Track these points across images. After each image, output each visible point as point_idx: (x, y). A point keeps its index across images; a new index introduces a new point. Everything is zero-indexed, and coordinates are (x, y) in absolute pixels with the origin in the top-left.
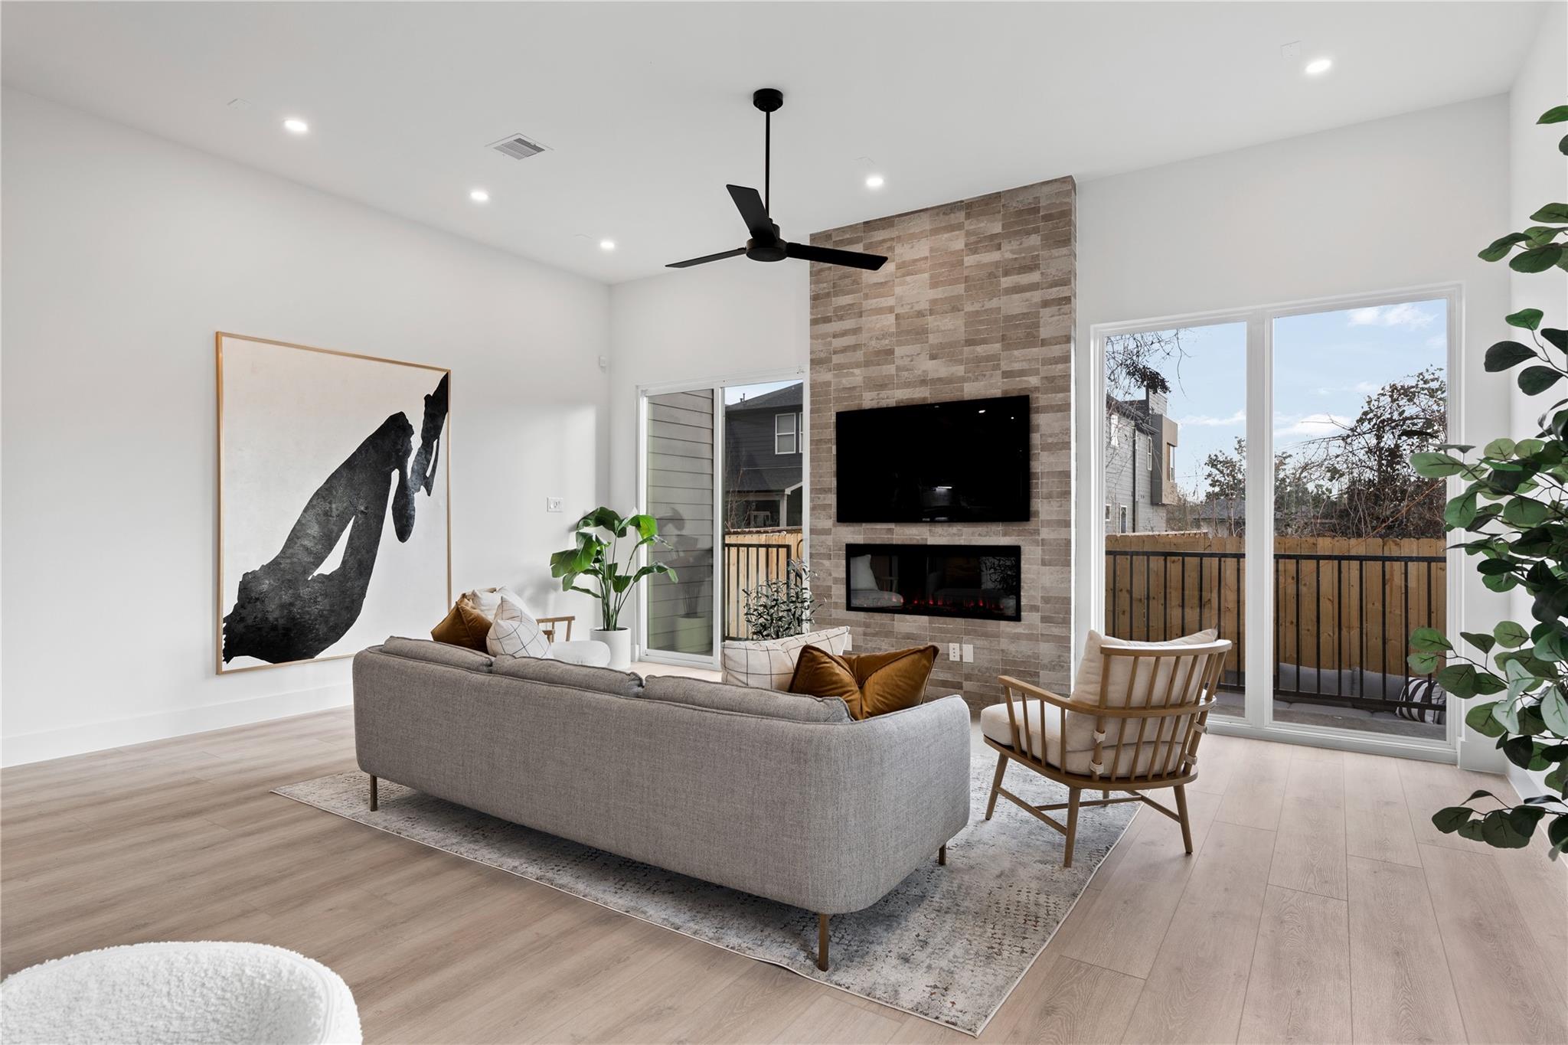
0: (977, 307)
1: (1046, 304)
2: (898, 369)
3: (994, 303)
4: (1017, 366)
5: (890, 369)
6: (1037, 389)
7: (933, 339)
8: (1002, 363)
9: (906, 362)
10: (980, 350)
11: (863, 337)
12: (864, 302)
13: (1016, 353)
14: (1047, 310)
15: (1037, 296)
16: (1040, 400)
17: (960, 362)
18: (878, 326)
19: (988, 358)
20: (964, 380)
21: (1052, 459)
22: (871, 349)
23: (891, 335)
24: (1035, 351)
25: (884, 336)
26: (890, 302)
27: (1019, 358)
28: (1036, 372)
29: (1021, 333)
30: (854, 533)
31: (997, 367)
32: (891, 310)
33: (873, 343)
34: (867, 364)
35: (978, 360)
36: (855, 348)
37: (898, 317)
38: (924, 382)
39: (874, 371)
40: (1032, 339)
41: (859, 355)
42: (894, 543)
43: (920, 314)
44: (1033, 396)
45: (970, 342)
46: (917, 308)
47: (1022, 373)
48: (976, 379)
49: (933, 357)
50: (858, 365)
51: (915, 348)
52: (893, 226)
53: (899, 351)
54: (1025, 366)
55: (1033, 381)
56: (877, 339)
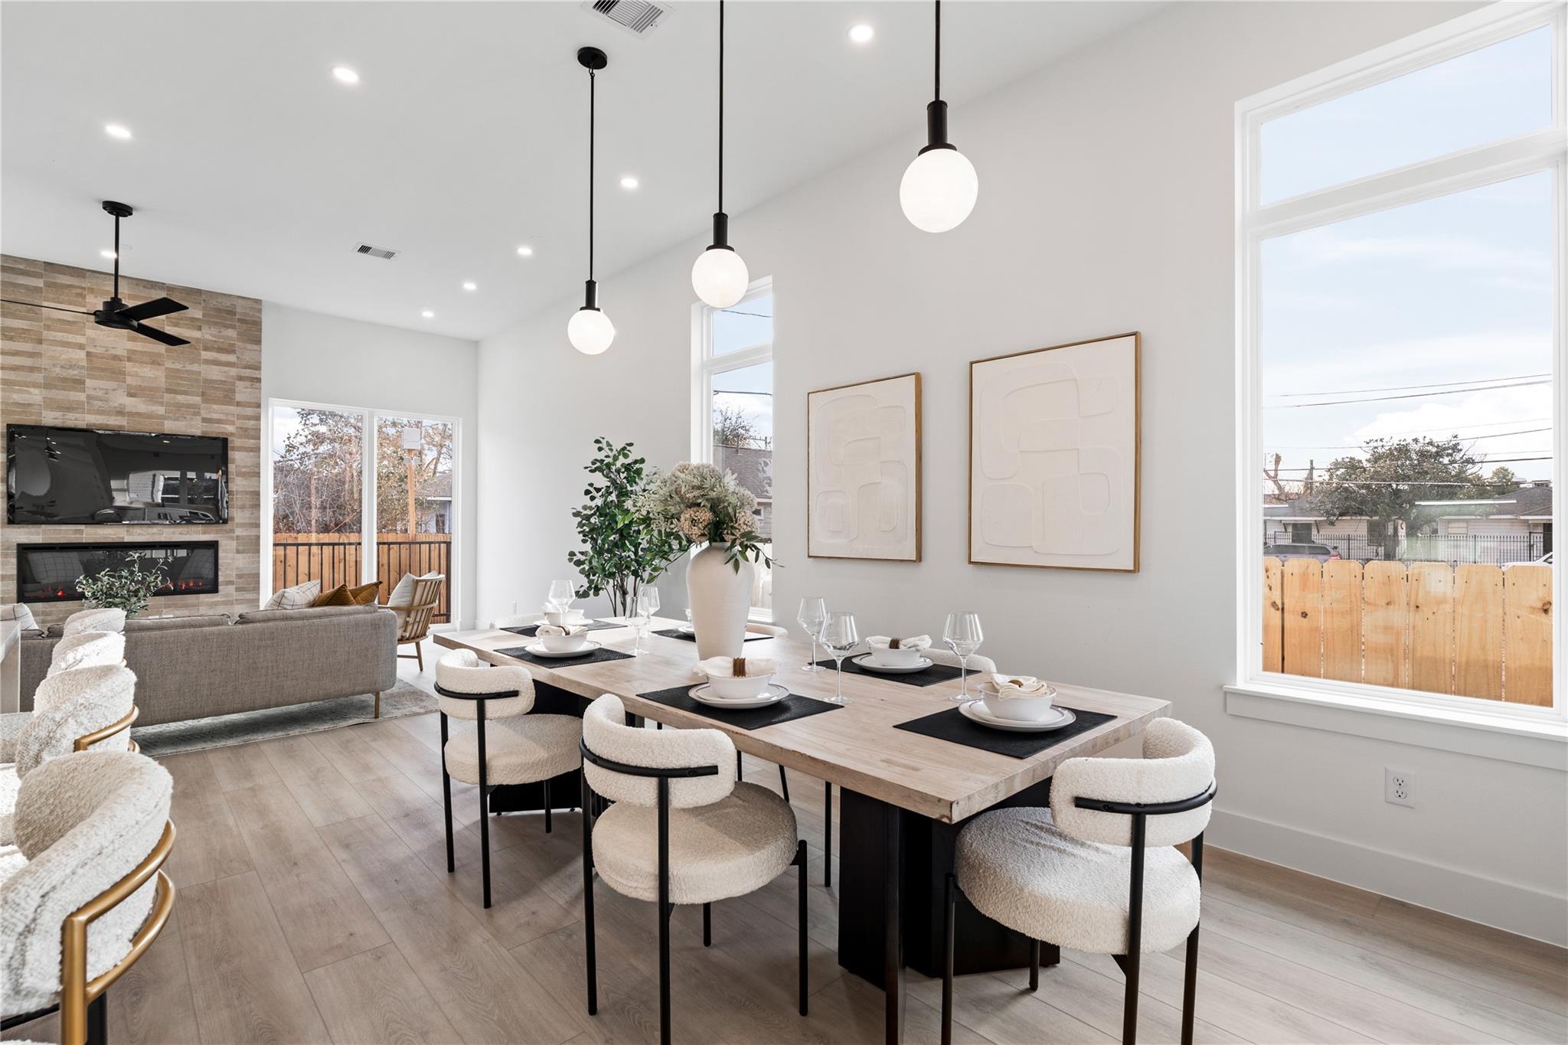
0: (178, 366)
1: (241, 378)
2: (89, 397)
3: (195, 367)
4: (215, 416)
5: (82, 397)
6: (232, 434)
7: (129, 380)
8: (202, 412)
9: (100, 393)
10: (181, 398)
11: (43, 362)
12: (45, 333)
13: (215, 406)
14: (242, 383)
15: (233, 371)
16: (235, 442)
17: (162, 404)
18: (63, 356)
19: (188, 406)
20: (164, 418)
21: (245, 482)
22: (54, 375)
23: (83, 367)
24: (232, 408)
25: (71, 367)
26: (81, 340)
27: (217, 411)
28: (233, 423)
29: (219, 394)
30: (29, 533)
31: (198, 414)
32: (81, 347)
33: (58, 370)
34: (47, 386)
35: (179, 406)
36: (32, 369)
37: (88, 354)
38: (120, 412)
39: (56, 394)
40: (228, 398)
41: (38, 377)
42: (84, 541)
43: (115, 357)
44: (230, 439)
45: (169, 391)
46: (113, 352)
47: (219, 421)
48: (177, 419)
49: (130, 395)
50: (35, 385)
51: (112, 384)
52: (84, 277)
53: (89, 383)
54: (223, 417)
55: (230, 429)
56: (62, 367)
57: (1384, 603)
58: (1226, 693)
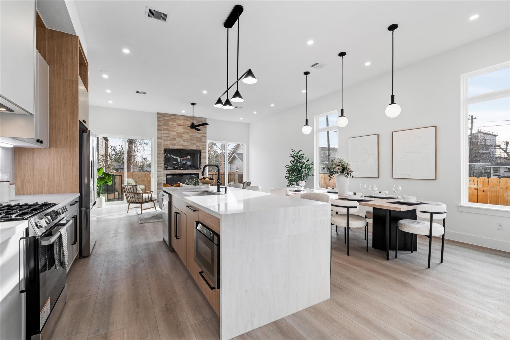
0: (192, 134)
1: (203, 136)
2: (177, 142)
3: (195, 134)
4: (198, 145)
5: (176, 142)
6: (201, 149)
7: (184, 138)
8: (196, 144)
9: (179, 141)
10: (192, 141)
11: (170, 135)
12: (170, 129)
13: (198, 143)
14: (203, 137)
15: (201, 135)
16: (202, 151)
17: (189, 143)
18: (173, 134)
19: (194, 143)
20: (189, 146)
21: (204, 160)
22: (171, 138)
23: (176, 136)
24: (201, 143)
25: (174, 136)
26: (176, 130)
27: (199, 144)
28: (201, 146)
29: (199, 140)
30: (167, 172)
31: (195, 145)
32: (176, 131)
33: (172, 137)
34: (170, 140)
35: (192, 143)
36: (168, 137)
37: (177, 133)
38: (182, 145)
39: (172, 142)
40: (200, 141)
41: (169, 138)
42: (176, 173)
43: (181, 133)
44: (201, 150)
45: (190, 140)
46: (181, 132)
47: (199, 146)
48: (192, 146)
49: (184, 141)
50: (169, 140)
51: (180, 139)
52: (176, 116)
53: (177, 139)
54: (199, 145)
55: (201, 148)
56: (173, 136)
57: (505, 188)
58: (458, 206)
